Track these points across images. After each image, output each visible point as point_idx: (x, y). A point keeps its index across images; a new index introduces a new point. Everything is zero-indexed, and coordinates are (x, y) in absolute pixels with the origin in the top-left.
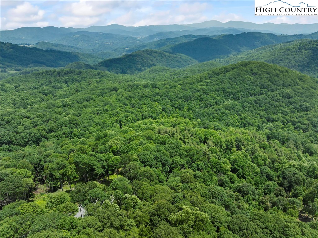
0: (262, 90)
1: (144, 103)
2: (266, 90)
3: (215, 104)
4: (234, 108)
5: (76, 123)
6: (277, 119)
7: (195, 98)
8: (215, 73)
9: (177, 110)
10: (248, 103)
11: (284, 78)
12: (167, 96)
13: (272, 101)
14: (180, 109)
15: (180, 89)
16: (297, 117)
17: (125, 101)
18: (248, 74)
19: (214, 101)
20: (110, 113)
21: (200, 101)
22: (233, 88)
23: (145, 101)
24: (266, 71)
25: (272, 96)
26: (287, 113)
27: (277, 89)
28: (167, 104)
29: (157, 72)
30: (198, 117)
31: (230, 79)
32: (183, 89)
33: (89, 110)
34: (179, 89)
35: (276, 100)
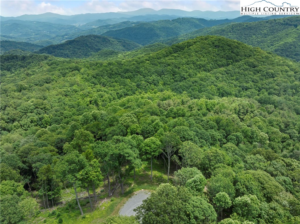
0: (228, 61)
1: (116, 81)
2: (231, 60)
3: (188, 77)
4: (209, 79)
5: (44, 108)
6: (251, 87)
7: (168, 72)
8: (179, 47)
9: (152, 86)
10: (220, 73)
11: (243, 49)
12: (138, 72)
13: (240, 70)
14: (155, 85)
15: (150, 64)
16: (267, 83)
17: (93, 80)
18: (212, 47)
19: (187, 74)
20: (81, 93)
21: (173, 75)
22: (201, 60)
23: (116, 78)
24: (226, 43)
25: (239, 65)
26: (257, 81)
27: (241, 60)
28: (141, 81)
29: (106, 55)
30: (177, 90)
31: (196, 52)
32: (153, 64)
33: (54, 92)
34: (148, 65)
35: (243, 69)
